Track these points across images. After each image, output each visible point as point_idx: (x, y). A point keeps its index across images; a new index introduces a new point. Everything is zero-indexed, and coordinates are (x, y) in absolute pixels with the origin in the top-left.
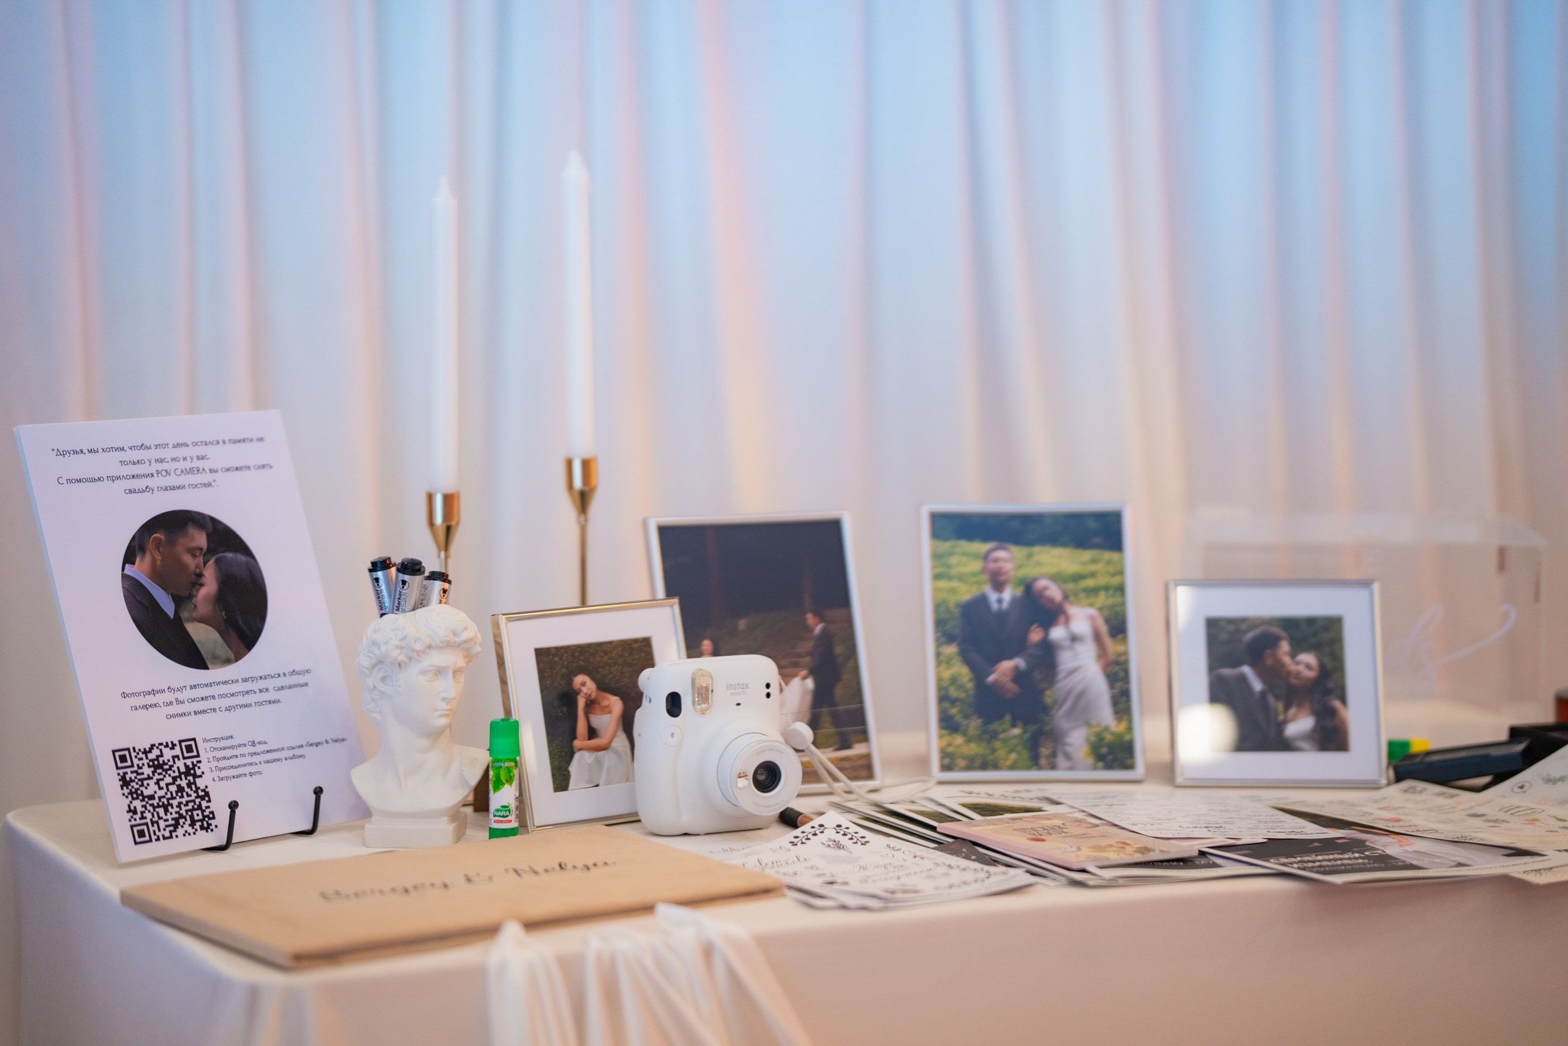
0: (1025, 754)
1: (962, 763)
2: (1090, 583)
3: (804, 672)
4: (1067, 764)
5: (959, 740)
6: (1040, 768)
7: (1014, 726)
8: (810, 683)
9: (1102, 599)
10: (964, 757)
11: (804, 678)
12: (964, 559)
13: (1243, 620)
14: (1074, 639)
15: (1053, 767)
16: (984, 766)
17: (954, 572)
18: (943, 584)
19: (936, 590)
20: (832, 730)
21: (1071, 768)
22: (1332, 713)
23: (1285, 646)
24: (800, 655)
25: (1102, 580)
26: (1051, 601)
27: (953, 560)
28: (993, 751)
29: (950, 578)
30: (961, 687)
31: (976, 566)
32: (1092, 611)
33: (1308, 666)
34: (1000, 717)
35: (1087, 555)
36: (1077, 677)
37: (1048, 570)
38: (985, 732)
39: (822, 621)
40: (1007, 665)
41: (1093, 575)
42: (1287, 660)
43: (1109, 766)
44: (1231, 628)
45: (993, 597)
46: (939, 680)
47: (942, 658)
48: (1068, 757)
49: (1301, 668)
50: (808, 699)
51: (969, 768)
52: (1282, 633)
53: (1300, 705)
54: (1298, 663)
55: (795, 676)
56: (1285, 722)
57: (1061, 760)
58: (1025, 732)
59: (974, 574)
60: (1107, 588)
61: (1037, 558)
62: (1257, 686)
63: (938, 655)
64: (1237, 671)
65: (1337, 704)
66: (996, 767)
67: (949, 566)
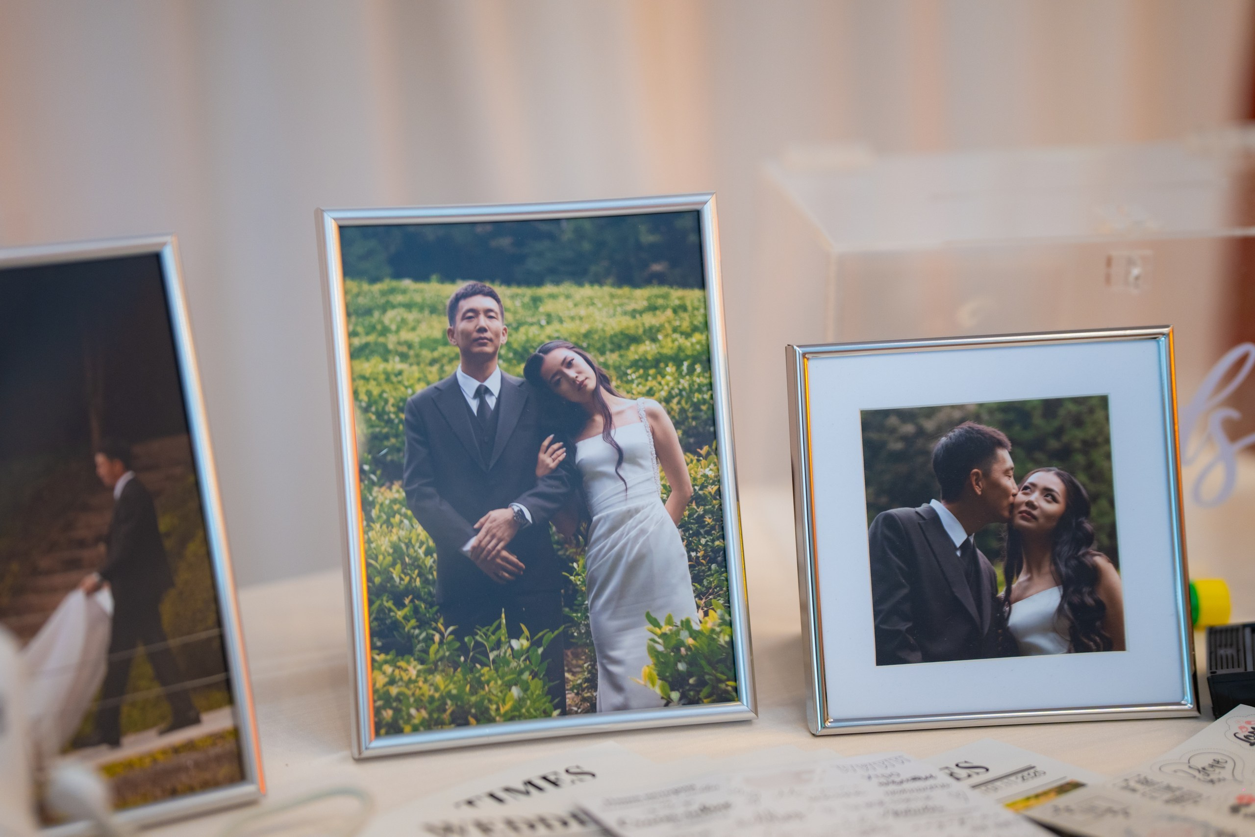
0: (537, 687)
1: (418, 715)
2: (648, 349)
3: (93, 578)
4: (617, 699)
5: (413, 669)
6: (565, 712)
7: (515, 633)
8: (105, 599)
9: (670, 376)
10: (419, 704)
11: (92, 591)
12: (411, 316)
13: (930, 412)
14: (621, 456)
15: (592, 708)
16: (460, 720)
17: (391, 341)
18: (372, 366)
19: (356, 377)
20: (157, 690)
21: (623, 708)
22: (1095, 576)
23: (1005, 457)
24: (82, 544)
25: (668, 345)
26: (580, 387)
27: (390, 317)
28: (480, 683)
29: (386, 354)
30: (416, 564)
31: (437, 327)
32: (653, 404)
33: (1047, 493)
34: (490, 619)
35: (641, 296)
36: (630, 529)
37: (568, 328)
38: (464, 649)
39: (127, 468)
40: (500, 516)
41: (652, 334)
42: (1009, 483)
43: (689, 700)
44: (909, 429)
45: (469, 386)
46: (370, 555)
47: (374, 513)
48: (617, 686)
49: (1035, 497)
50: (104, 632)
51: (431, 724)
52: (1002, 436)
53: (1034, 568)
54: (1028, 489)
55: (72, 587)
56: (1009, 600)
57: (604, 694)
58: (536, 644)
59: (430, 344)
60: (677, 360)
61: (547, 307)
62: (958, 535)
63: (366, 505)
64: (922, 508)
65: (1101, 561)
66: (484, 718)
67: (385, 331)
